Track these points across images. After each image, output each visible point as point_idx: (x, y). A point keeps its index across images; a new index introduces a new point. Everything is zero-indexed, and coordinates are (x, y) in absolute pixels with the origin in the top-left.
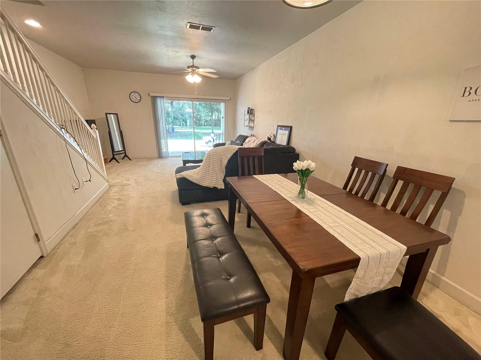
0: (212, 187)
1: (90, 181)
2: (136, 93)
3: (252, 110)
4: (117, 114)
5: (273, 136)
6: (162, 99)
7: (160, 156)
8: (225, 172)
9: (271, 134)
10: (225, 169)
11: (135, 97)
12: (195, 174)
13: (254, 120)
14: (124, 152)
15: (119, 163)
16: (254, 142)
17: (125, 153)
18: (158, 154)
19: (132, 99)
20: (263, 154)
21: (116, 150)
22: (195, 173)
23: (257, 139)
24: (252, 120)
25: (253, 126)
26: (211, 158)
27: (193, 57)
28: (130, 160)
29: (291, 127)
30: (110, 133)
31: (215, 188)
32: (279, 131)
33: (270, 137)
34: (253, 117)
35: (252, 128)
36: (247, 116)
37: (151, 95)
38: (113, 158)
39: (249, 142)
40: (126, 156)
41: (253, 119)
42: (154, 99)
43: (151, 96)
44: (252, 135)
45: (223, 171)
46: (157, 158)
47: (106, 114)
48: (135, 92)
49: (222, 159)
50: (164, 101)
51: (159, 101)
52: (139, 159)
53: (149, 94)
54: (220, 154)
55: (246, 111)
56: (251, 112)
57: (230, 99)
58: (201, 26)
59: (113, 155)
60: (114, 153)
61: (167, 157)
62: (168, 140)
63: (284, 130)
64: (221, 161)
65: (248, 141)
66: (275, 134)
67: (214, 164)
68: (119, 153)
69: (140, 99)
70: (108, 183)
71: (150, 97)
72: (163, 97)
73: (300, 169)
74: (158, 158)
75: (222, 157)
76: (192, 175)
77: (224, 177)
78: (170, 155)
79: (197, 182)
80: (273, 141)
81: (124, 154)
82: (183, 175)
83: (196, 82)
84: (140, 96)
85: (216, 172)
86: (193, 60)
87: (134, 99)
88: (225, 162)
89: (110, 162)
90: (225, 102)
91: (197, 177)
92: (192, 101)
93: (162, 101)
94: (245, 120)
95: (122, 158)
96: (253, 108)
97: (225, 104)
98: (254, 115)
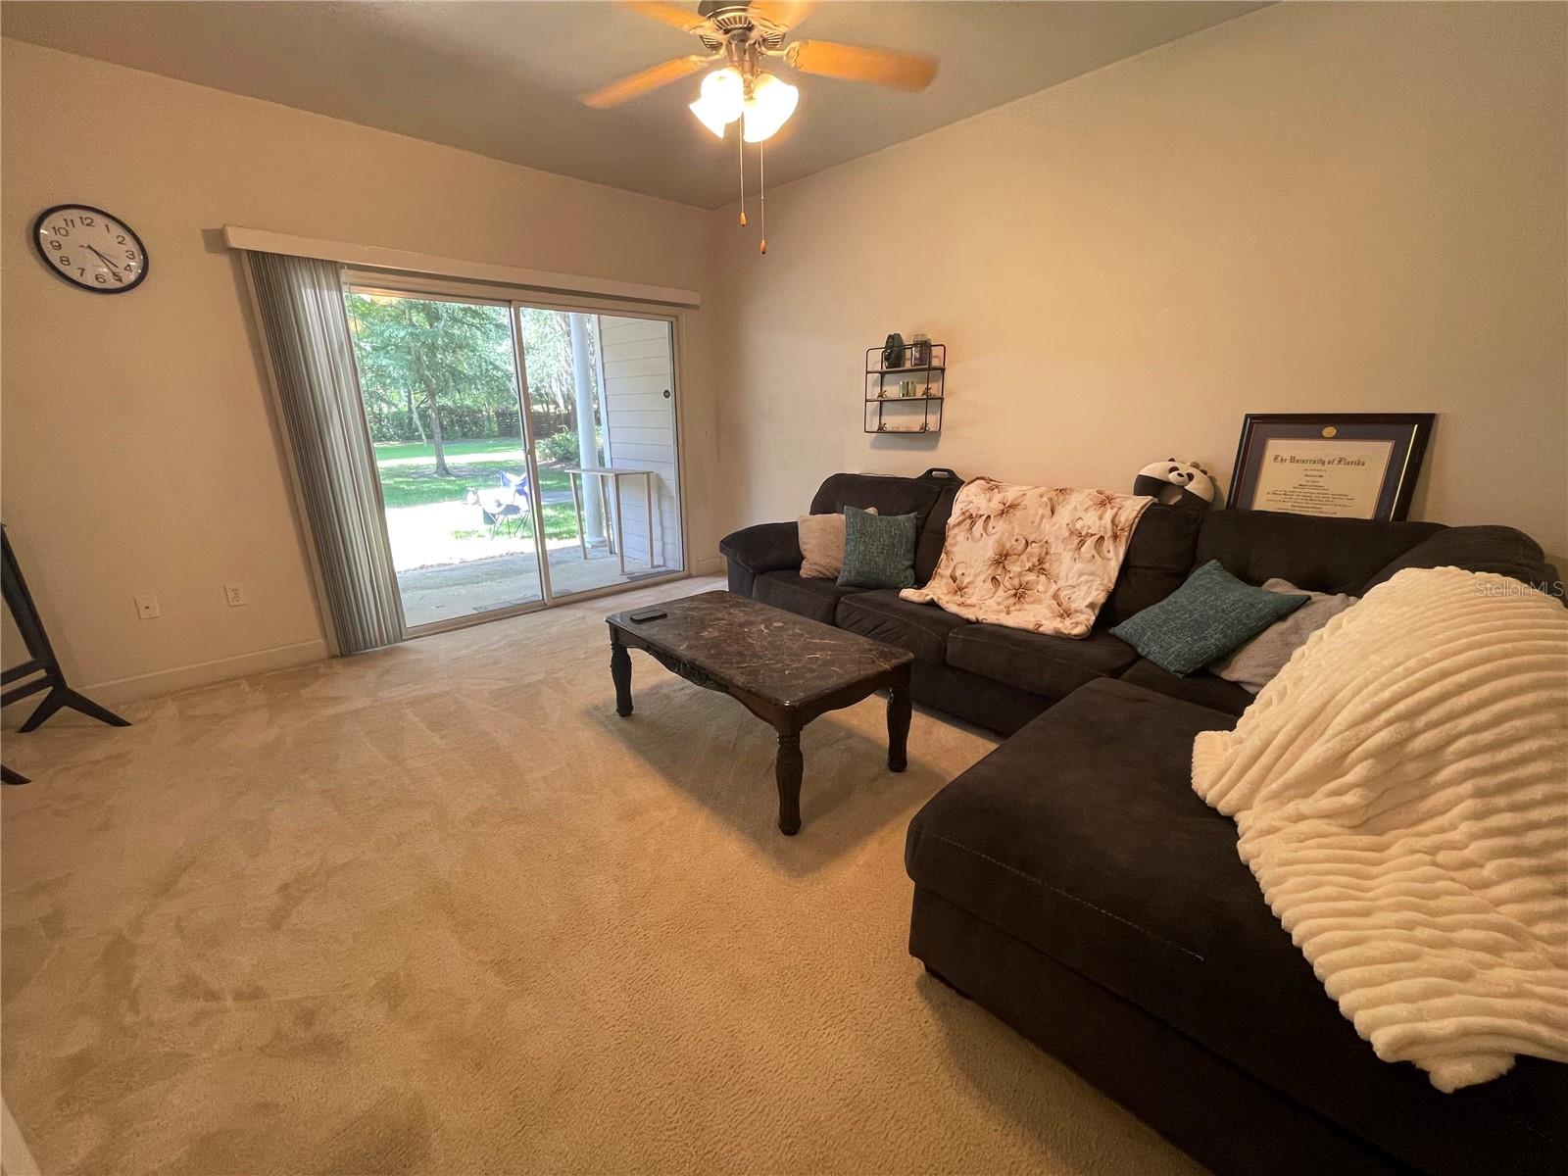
2: (100, 220)
3: (925, 346)
6: (325, 278)
7: (351, 643)
11: (92, 247)
13: (942, 399)
14: (41, 674)
16: (1053, 512)
17: (55, 677)
18: (325, 636)
19: (65, 260)
24: (929, 397)
25: (936, 430)
28: (117, 722)
32: (1280, 447)
34: (934, 383)
35: (924, 438)
37: (234, 243)
39: (1019, 513)
40: (61, 696)
41: (931, 390)
42: (266, 276)
43: (236, 253)
46: (326, 666)
50: (348, 296)
51: (308, 297)
53: (216, 240)
55: (876, 361)
56: (920, 355)
57: (702, 300)
61: (397, 638)
63: (1335, 438)
69: (136, 265)
71: (225, 262)
74: (334, 657)
81: (49, 688)
84: (130, 244)
90: (674, 315)
92: (510, 302)
93: (330, 296)
94: (866, 401)
95: (24, 718)
96: (929, 336)
97: (667, 323)
98: (943, 370)
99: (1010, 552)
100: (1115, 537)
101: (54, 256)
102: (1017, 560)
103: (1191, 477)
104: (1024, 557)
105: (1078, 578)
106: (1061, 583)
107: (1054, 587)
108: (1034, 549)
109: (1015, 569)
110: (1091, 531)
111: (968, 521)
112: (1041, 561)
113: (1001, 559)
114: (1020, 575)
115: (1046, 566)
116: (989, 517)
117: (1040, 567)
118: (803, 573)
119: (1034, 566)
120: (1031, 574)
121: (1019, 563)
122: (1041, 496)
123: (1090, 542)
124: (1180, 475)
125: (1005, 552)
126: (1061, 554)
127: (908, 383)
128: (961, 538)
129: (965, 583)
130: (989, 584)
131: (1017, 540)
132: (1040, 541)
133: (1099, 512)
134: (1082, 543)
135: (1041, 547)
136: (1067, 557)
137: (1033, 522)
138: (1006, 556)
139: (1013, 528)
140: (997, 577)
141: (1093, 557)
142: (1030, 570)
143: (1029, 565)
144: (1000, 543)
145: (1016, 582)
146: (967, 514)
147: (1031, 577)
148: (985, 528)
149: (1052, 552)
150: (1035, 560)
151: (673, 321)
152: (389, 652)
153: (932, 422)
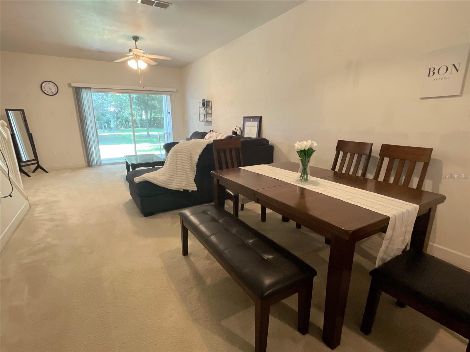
0: (182, 190)
1: (11, 196)
2: (51, 83)
3: (208, 102)
4: (23, 110)
5: (239, 129)
6: (88, 91)
7: (89, 164)
8: (196, 170)
9: (236, 128)
10: (196, 166)
11: (49, 88)
12: (160, 176)
13: (212, 114)
14: (36, 162)
15: (29, 176)
17: (38, 163)
18: (85, 162)
19: (45, 90)
20: (240, 146)
21: (24, 158)
22: (160, 174)
23: (220, 134)
24: (209, 114)
25: (211, 121)
26: (178, 155)
27: (136, 38)
28: (46, 172)
29: (261, 118)
30: (13, 136)
31: (186, 191)
32: (247, 123)
33: (235, 131)
34: (210, 110)
35: (209, 123)
36: (202, 110)
37: (72, 85)
40: (39, 167)
41: (210, 112)
42: (77, 91)
43: (73, 87)
44: (210, 131)
45: (194, 169)
46: (85, 168)
47: (7, 110)
48: (49, 82)
49: (192, 155)
50: (92, 93)
51: (85, 94)
52: (60, 170)
53: (70, 85)
54: (189, 149)
55: (201, 106)
56: (206, 104)
57: (177, 90)
58: (156, 2)
59: (20, 166)
60: (22, 164)
61: (99, 165)
62: (101, 147)
63: (252, 121)
64: (191, 157)
65: (209, 137)
66: (241, 127)
67: (184, 161)
68: (28, 163)
69: (56, 91)
70: (27, 201)
71: (71, 89)
72: (90, 88)
73: (303, 149)
75: (192, 152)
76: (156, 177)
77: (195, 176)
78: (103, 162)
79: (164, 185)
80: (239, 135)
81: (37, 165)
82: (144, 178)
83: (140, 69)
84: (56, 87)
85: (186, 170)
86: (136, 41)
87: (48, 91)
88: (196, 158)
90: (171, 94)
91: (163, 179)
92: (128, 93)
93: (89, 93)
94: (200, 114)
95: (33, 170)
96: (209, 100)
97: (170, 96)
98: (212, 107)
101: (43, 90)
127: (206, 110)
151: (171, 95)
152: (97, 167)
153: (209, 119)
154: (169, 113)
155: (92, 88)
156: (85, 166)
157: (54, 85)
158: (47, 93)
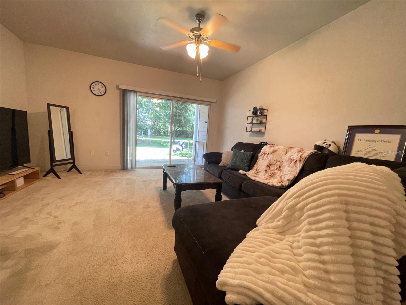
2: (100, 84)
3: (262, 109)
4: (68, 107)
6: (134, 94)
7: (125, 167)
11: (98, 88)
13: (266, 123)
14: (72, 161)
15: (60, 177)
17: (74, 162)
18: (121, 165)
19: (94, 91)
21: (58, 157)
24: (262, 123)
25: (264, 131)
27: (200, 17)
28: (80, 173)
30: (50, 133)
32: (360, 136)
37: (120, 88)
38: (52, 171)
40: (74, 167)
41: (264, 121)
42: (124, 93)
43: (120, 89)
46: (119, 170)
47: (49, 105)
48: (98, 83)
50: (138, 97)
51: (131, 97)
52: (95, 171)
53: (118, 87)
57: (216, 101)
59: (52, 166)
60: (54, 164)
61: (134, 168)
62: (138, 148)
63: (379, 133)
68: (63, 162)
69: (104, 91)
72: (136, 92)
74: (122, 169)
78: (137, 166)
81: (72, 164)
83: (200, 58)
84: (104, 88)
86: (200, 22)
87: (96, 91)
89: (45, 176)
94: (247, 124)
95: (66, 170)
96: (264, 107)
97: (208, 106)
98: (267, 116)
99: (272, 164)
100: (300, 161)
101: (92, 90)
102: (273, 166)
103: (330, 145)
104: (275, 165)
105: (288, 172)
106: (283, 174)
107: (281, 174)
108: (279, 163)
109: (272, 168)
110: (294, 159)
111: (264, 155)
112: (280, 167)
113: (269, 165)
114: (273, 170)
115: (281, 168)
116: (269, 153)
117: (279, 169)
118: (220, 165)
119: (278, 168)
120: (277, 170)
121: (274, 167)
122: (284, 149)
123: (293, 162)
124: (326, 144)
125: (270, 164)
126: (285, 165)
127: (257, 119)
128: (261, 159)
129: (259, 171)
130: (264, 172)
131: (274, 160)
132: (281, 161)
133: (298, 154)
134: (291, 162)
135: (281, 163)
136: (287, 166)
137: (280, 156)
138: (271, 164)
139: (274, 157)
140: (267, 170)
141: (293, 166)
142: (276, 169)
143: (276, 168)
144: (270, 161)
145: (272, 172)
146: (264, 153)
147: (276, 171)
148: (267, 157)
149: (283, 164)
150: (278, 166)
151: (210, 106)
152: (132, 171)
153: (263, 129)
154: (206, 122)
155: (138, 92)
156: (120, 169)
157: (102, 85)
158: (95, 93)
